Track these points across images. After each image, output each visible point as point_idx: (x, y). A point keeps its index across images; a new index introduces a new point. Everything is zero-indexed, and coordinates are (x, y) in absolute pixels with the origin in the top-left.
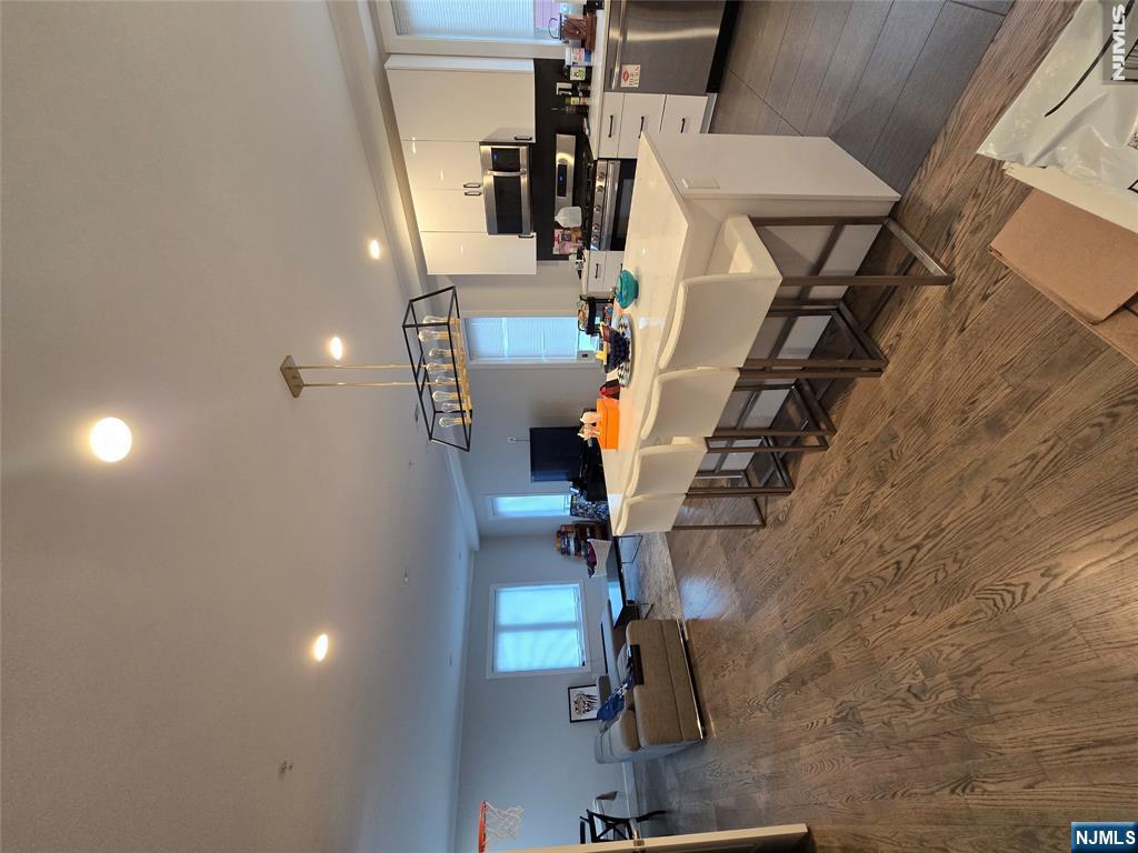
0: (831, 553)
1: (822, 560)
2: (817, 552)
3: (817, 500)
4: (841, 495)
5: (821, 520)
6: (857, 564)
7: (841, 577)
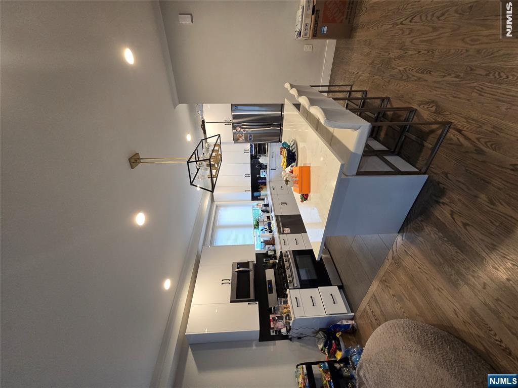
0: (429, 52)
1: (437, 53)
2: (434, 61)
3: (410, 86)
4: (401, 74)
5: (417, 75)
6: (423, 34)
7: (436, 33)
